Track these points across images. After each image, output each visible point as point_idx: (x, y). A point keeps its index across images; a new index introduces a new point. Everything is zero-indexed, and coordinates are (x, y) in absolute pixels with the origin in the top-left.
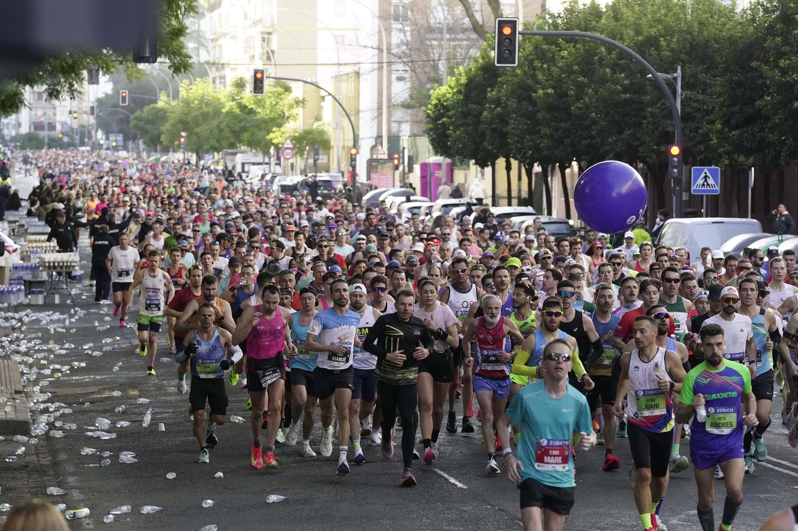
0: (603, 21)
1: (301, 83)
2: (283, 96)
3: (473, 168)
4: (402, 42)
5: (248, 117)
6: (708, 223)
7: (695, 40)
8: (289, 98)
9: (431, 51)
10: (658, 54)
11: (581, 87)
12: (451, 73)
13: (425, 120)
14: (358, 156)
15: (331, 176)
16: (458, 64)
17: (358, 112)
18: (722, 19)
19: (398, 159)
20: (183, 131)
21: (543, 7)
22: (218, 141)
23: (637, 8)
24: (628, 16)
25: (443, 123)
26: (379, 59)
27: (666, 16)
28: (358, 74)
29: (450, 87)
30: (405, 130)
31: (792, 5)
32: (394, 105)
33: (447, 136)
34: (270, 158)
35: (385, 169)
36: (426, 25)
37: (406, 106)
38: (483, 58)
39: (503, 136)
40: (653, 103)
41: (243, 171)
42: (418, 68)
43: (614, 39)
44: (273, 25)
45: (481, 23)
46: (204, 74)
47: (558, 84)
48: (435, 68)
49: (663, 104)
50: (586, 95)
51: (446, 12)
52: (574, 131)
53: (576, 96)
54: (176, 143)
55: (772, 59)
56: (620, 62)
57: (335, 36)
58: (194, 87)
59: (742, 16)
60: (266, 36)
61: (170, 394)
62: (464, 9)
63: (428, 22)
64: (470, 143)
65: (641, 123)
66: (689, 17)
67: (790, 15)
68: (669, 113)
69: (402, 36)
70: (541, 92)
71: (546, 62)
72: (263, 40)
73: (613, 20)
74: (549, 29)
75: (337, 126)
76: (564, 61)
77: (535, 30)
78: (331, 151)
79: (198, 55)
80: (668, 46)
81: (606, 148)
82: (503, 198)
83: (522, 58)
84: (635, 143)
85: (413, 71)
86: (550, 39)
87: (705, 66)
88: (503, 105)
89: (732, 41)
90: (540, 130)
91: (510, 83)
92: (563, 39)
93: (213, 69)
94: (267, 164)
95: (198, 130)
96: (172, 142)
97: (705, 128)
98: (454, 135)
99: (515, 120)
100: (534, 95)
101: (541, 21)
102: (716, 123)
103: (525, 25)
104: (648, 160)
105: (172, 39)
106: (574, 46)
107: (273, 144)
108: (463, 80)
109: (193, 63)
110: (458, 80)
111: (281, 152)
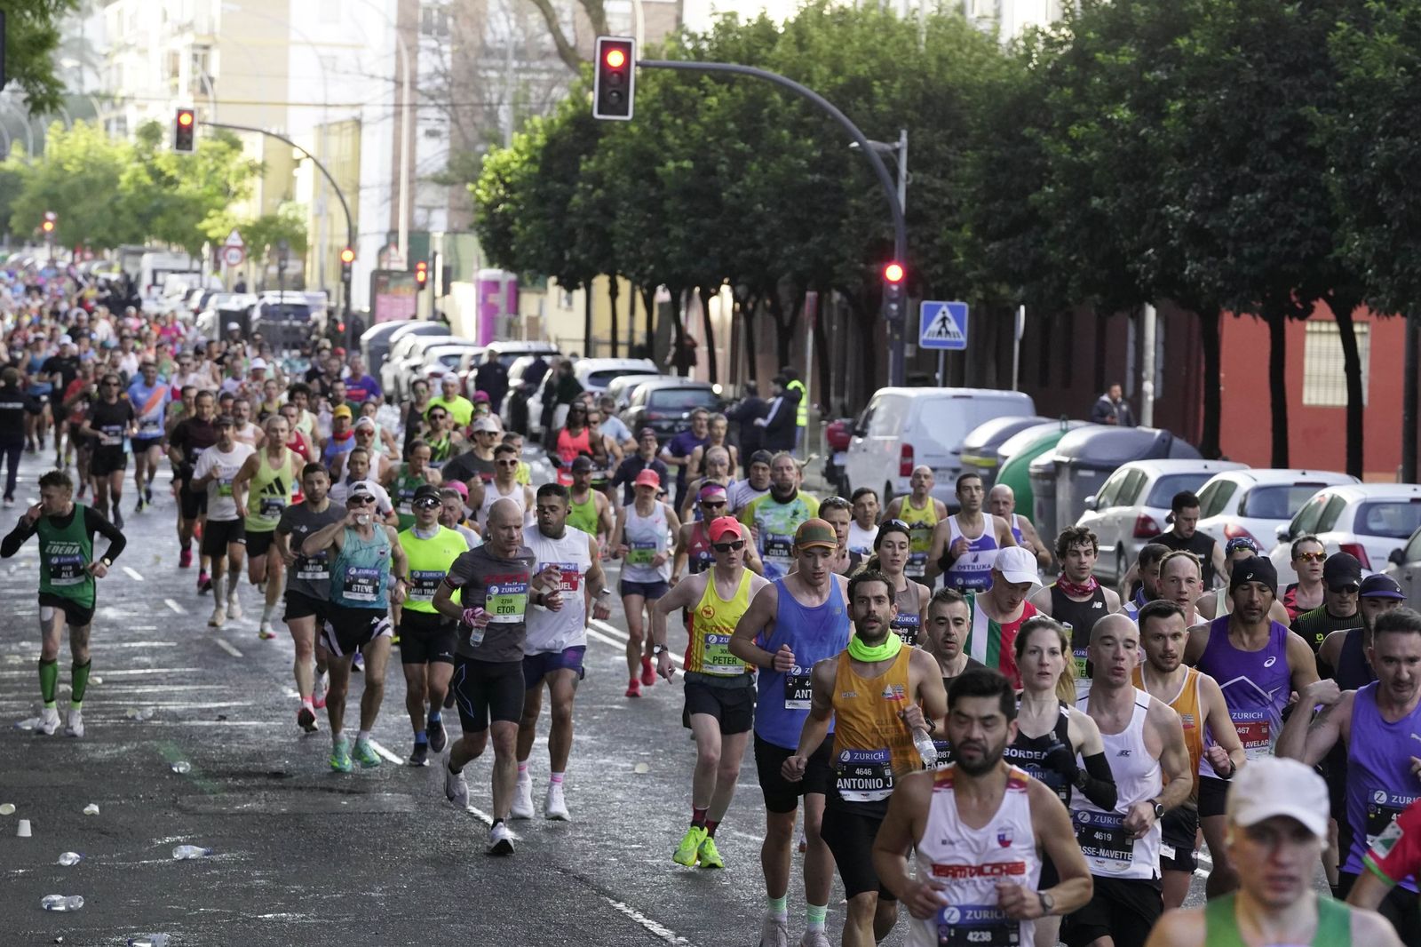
0: (779, 49)
1: (260, 136)
2: (227, 156)
3: (554, 290)
4: (437, 72)
5: (166, 191)
6: (947, 398)
7: (931, 87)
8: (238, 160)
9: (485, 87)
10: (870, 109)
11: (739, 160)
12: (520, 126)
13: (472, 207)
14: (355, 266)
15: (308, 298)
16: (532, 112)
17: (357, 188)
18: (977, 54)
19: (426, 271)
20: (51, 209)
21: (679, 19)
22: (112, 230)
23: (836, 29)
24: (820, 43)
25: (504, 213)
26: (396, 99)
27: (883, 44)
28: (358, 123)
29: (517, 151)
30: (439, 225)
31: (1091, 35)
32: (420, 180)
33: (510, 235)
34: (202, 262)
35: (401, 289)
36: (478, 43)
37: (440, 181)
38: (574, 103)
39: (606, 238)
40: (859, 191)
41: (154, 283)
42: (465, 115)
43: (797, 79)
44: (211, 34)
45: (571, 42)
46: (88, 113)
47: (700, 154)
48: (492, 117)
49: (876, 194)
50: (748, 174)
51: (513, 23)
52: (726, 234)
53: (731, 175)
54: (37, 231)
55: (1056, 124)
56: (806, 120)
57: (320, 57)
58: (71, 135)
59: (1010, 50)
60: (200, 52)
61: (12, 667)
62: (543, 18)
63: (481, 37)
64: (549, 249)
65: (839, 225)
66: (922, 48)
67: (1088, 51)
68: (887, 209)
69: (436, 60)
70: (671, 165)
71: (681, 115)
72: (195, 57)
73: (795, 49)
74: (689, 59)
75: (321, 212)
76: (712, 114)
77: (664, 60)
78: (309, 256)
79: (81, 81)
80: (887, 94)
81: (780, 264)
82: (604, 343)
83: (641, 107)
84: (827, 258)
85: (455, 120)
86: (688, 75)
87: (948, 132)
88: (606, 185)
89: (992, 90)
90: (667, 232)
91: (620, 148)
92: (711, 77)
93: (107, 105)
94: (196, 272)
95: (77, 209)
96: (29, 229)
97: (945, 235)
98: (522, 233)
99: (627, 211)
100: (659, 169)
101: (673, 45)
102: (964, 229)
103: (646, 50)
104: (849, 287)
105: (33, 54)
106: (729, 90)
107: (209, 239)
108: (540, 140)
109: (70, 95)
110: (531, 140)
111: (221, 253)
